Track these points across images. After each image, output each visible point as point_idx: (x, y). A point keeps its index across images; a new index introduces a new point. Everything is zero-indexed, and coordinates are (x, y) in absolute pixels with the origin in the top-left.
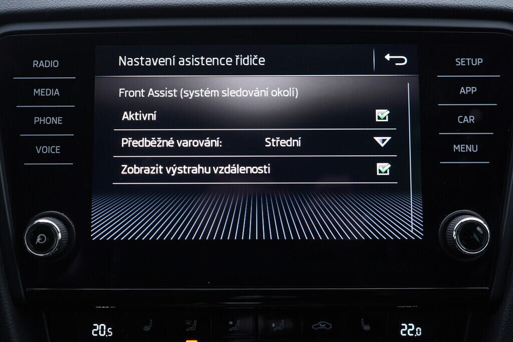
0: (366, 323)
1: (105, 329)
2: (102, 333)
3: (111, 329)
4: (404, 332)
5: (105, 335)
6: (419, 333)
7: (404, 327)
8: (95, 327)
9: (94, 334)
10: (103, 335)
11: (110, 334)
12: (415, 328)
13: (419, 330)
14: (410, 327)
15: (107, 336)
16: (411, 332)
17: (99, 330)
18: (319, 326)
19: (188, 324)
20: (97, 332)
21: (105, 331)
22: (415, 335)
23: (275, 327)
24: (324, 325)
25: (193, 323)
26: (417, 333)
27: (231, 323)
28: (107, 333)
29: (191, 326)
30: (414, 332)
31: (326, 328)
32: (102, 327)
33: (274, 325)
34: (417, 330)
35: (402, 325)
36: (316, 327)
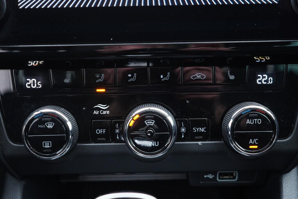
0: (231, 74)
1: (35, 82)
2: (34, 85)
3: (40, 82)
4: (260, 81)
5: (36, 87)
6: (271, 82)
7: (259, 77)
8: (28, 81)
9: (28, 86)
10: (34, 87)
11: (40, 86)
12: (268, 78)
13: (271, 79)
14: (264, 77)
15: (37, 88)
16: (265, 81)
17: (31, 83)
18: (196, 77)
19: (98, 76)
20: (30, 85)
21: (35, 84)
22: (268, 83)
24: (200, 76)
25: (101, 76)
26: (269, 81)
27: (130, 75)
28: (37, 86)
29: (100, 78)
30: (267, 81)
31: (201, 78)
32: (34, 81)
33: (162, 77)
34: (269, 80)
35: (259, 76)
36: (194, 77)
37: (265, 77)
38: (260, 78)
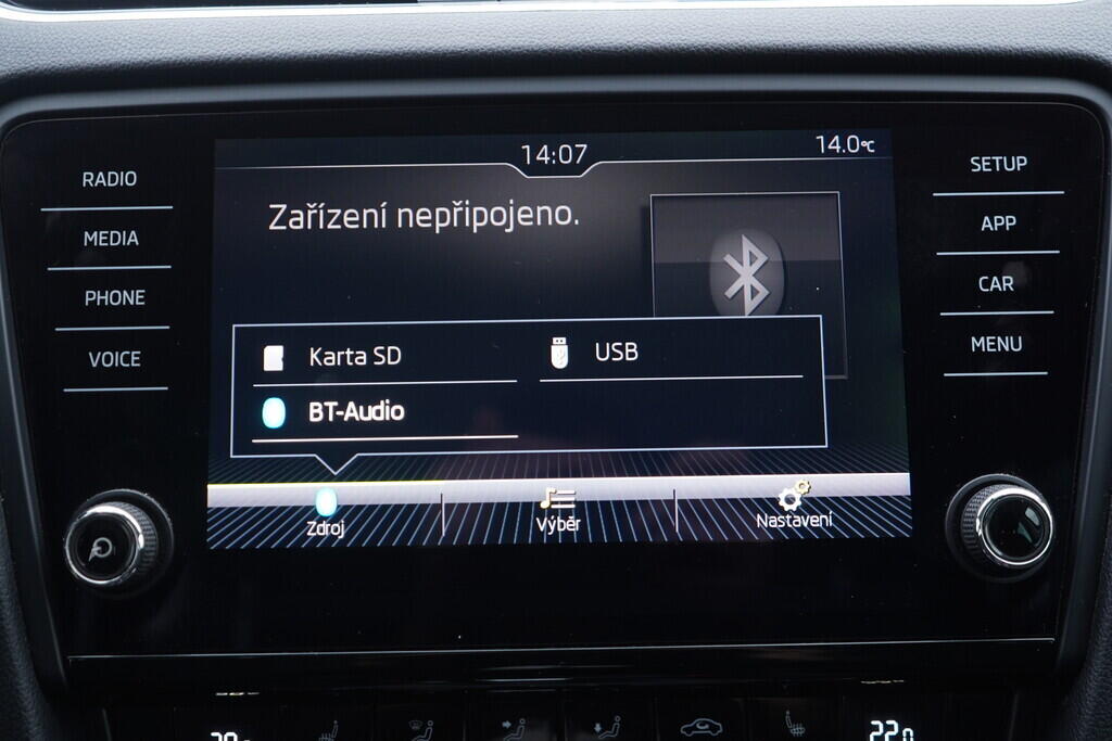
0: (795, 721)
4: (877, 739)
7: (876, 728)
12: (901, 729)
13: (908, 733)
14: (888, 728)
16: (892, 738)
19: (416, 727)
23: (602, 732)
24: (707, 726)
25: (425, 726)
27: (507, 724)
29: (421, 732)
30: (898, 738)
31: (710, 732)
32: (230, 738)
33: (598, 728)
34: (904, 735)
35: (874, 723)
36: (688, 730)
37: (891, 728)
38: (878, 730)
